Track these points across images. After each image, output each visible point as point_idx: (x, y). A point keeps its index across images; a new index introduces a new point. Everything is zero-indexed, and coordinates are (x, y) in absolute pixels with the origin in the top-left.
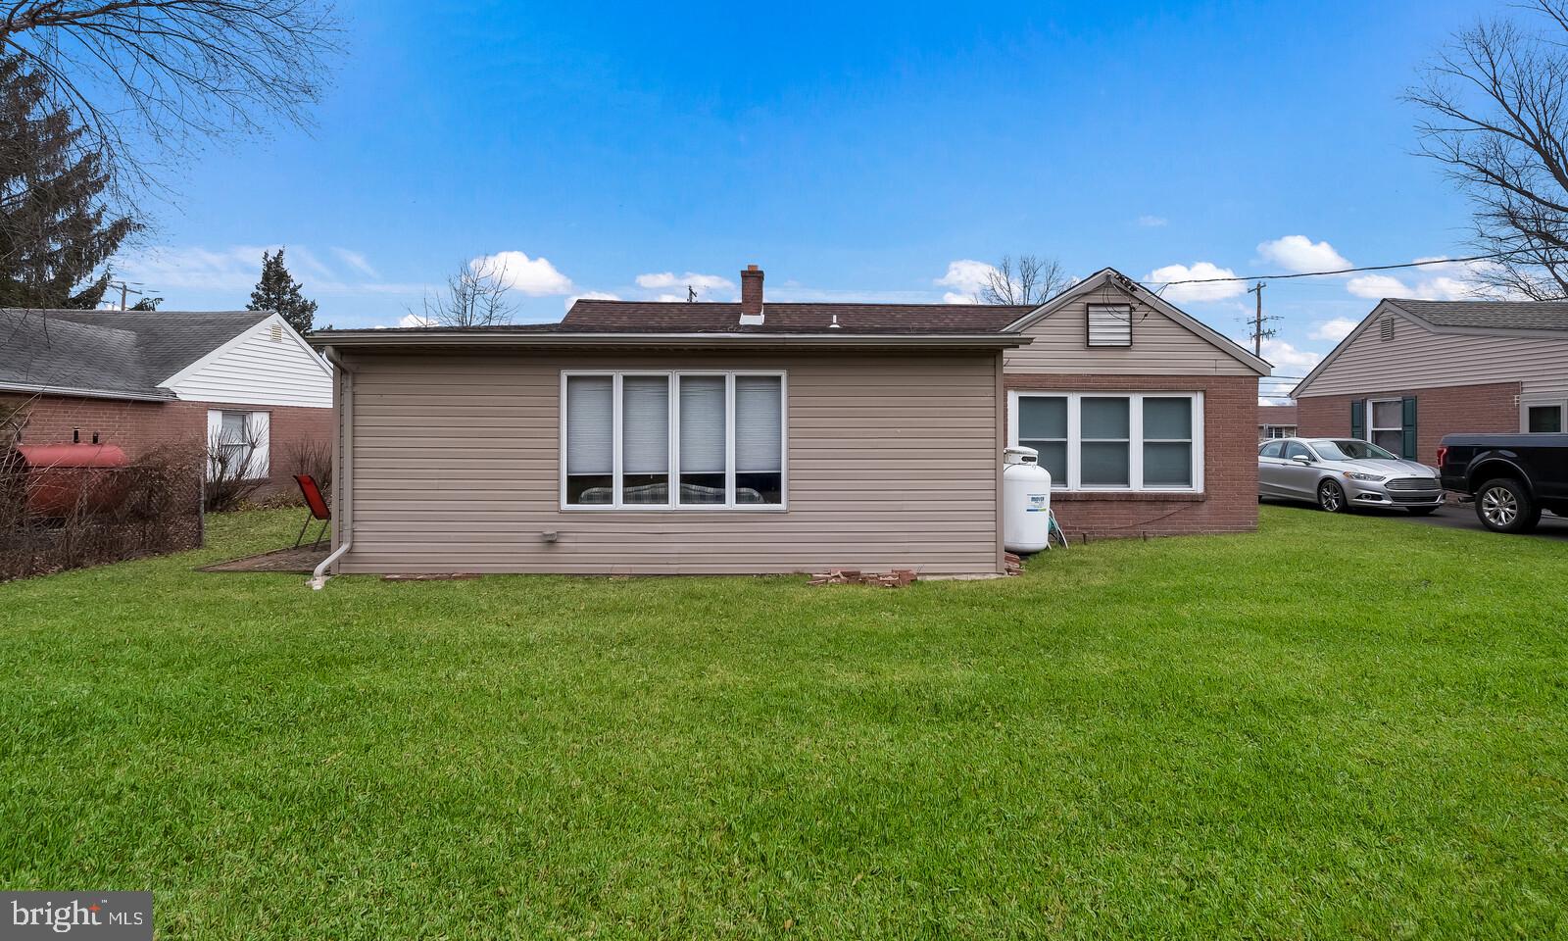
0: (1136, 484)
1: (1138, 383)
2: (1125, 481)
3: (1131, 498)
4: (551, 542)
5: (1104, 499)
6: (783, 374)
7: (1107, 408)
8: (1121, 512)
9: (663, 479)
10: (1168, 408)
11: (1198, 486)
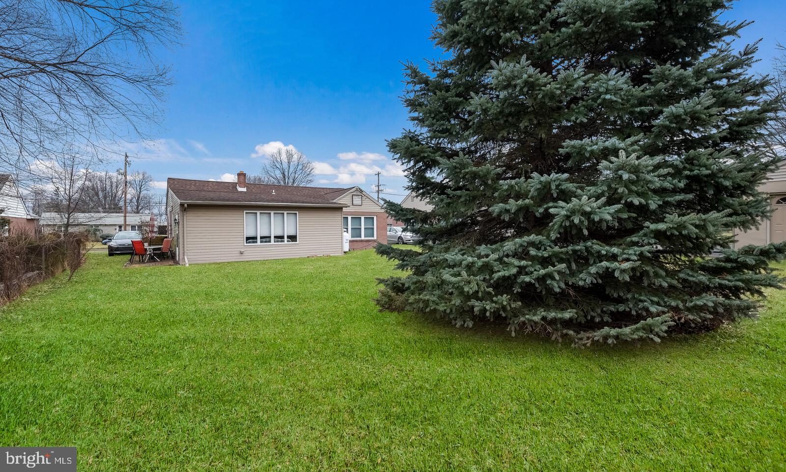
0: (363, 238)
1: (363, 213)
2: (361, 237)
3: (362, 241)
4: (241, 253)
5: (356, 241)
6: (297, 212)
7: (356, 219)
8: (360, 244)
9: (270, 237)
10: (369, 219)
11: (375, 238)
